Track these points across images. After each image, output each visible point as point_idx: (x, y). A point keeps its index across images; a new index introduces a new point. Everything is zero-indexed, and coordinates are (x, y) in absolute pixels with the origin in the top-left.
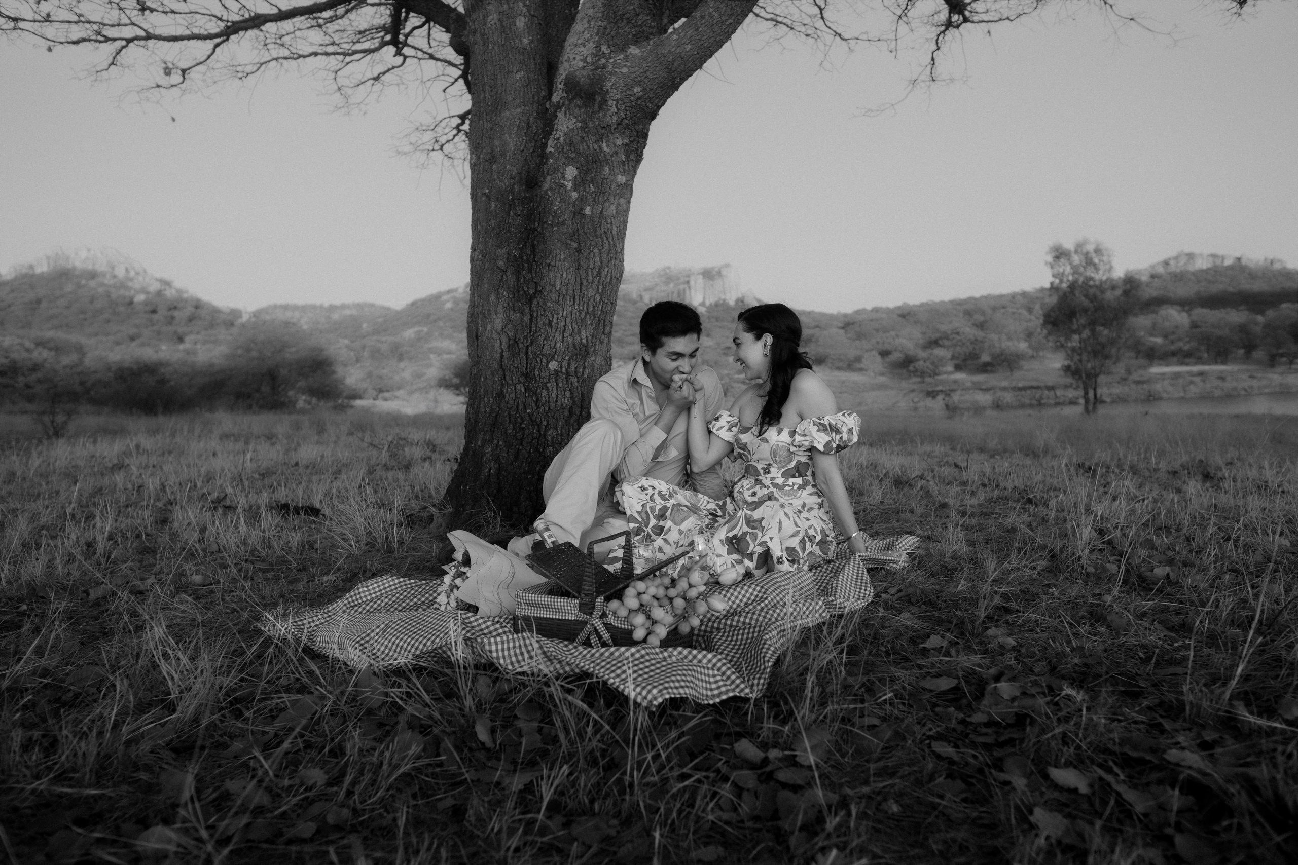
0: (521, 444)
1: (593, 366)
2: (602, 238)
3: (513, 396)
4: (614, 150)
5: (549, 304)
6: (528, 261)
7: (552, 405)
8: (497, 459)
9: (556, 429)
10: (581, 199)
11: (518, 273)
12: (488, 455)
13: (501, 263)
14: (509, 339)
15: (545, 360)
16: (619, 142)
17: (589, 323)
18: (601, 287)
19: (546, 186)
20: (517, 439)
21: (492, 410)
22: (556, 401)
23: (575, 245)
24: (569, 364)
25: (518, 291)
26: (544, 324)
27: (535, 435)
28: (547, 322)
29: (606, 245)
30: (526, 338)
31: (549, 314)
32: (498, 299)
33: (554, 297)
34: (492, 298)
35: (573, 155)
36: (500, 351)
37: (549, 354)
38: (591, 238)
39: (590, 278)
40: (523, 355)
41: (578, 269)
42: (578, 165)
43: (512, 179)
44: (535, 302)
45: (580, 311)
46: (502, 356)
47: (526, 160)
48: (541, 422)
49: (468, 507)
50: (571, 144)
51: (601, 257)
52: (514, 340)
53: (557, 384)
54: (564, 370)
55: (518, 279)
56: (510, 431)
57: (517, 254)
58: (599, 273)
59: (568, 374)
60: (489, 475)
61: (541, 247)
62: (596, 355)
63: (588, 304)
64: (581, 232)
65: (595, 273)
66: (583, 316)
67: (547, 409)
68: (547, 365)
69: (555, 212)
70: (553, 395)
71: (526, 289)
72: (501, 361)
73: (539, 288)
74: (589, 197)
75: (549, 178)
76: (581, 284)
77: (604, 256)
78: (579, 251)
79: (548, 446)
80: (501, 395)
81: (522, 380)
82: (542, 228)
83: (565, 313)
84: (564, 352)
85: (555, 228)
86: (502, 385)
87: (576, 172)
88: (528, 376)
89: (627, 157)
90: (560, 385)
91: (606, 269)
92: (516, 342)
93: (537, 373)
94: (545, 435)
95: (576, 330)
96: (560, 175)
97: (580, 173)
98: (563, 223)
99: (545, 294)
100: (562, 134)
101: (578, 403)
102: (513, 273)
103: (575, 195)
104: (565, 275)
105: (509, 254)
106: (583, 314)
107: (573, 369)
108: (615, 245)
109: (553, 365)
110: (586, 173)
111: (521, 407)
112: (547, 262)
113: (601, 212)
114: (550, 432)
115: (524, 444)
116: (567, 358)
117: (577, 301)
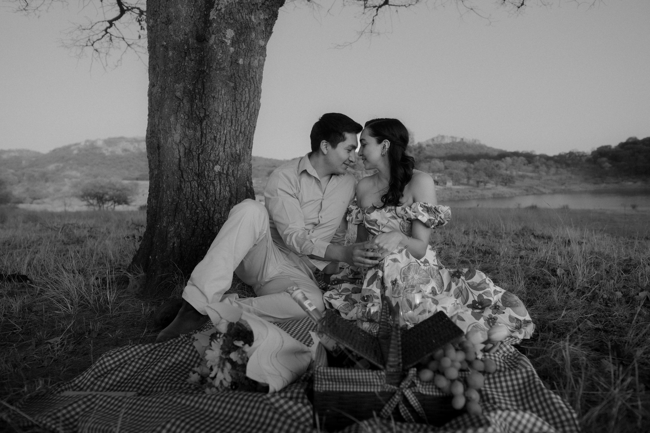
0: (196, 224)
1: (242, 170)
2: (250, 81)
3: (189, 189)
4: (258, 22)
5: (215, 125)
6: (199, 93)
7: (218, 196)
8: (179, 236)
9: (220, 213)
10: (237, 53)
11: (192, 101)
12: (172, 232)
13: (178, 94)
14: (185, 149)
15: (211, 165)
16: (262, 17)
17: (241, 139)
18: (249, 115)
19: (211, 42)
20: (193, 221)
21: (173, 200)
22: (220, 194)
23: (232, 85)
24: (228, 168)
25: (192, 114)
26: (211, 139)
27: (206, 218)
28: (213, 137)
29: (253, 86)
30: (198, 148)
31: (214, 132)
32: (177, 120)
33: (218, 120)
34: (172, 119)
35: (232, 21)
36: (179, 157)
37: (215, 160)
38: (244, 80)
39: (243, 108)
40: (196, 161)
41: (234, 101)
42: (235, 29)
43: (186, 35)
44: (204, 123)
45: (236, 131)
46: (180, 161)
47: (194, 23)
48: (210, 209)
49: (158, 272)
50: (231, 13)
51: (249, 94)
52: (189, 150)
53: (220, 182)
54: (225, 172)
55: (192, 106)
56: (188, 215)
57: (191, 88)
58: (248, 106)
59: (227, 174)
60: (173, 247)
61: (209, 84)
62: (244, 162)
63: (241, 126)
64: (236, 75)
65: (246, 105)
66: (237, 134)
67: (214, 199)
68: (213, 168)
69: (218, 61)
70: (218, 190)
71: (198, 113)
72: (180, 165)
73: (207, 113)
74: (242, 52)
75: (213, 36)
76: (237, 112)
77: (252, 93)
78: (235, 88)
79: (215, 225)
80: (180, 189)
81: (196, 178)
82: (209, 71)
83: (225, 131)
84: (225, 159)
85: (218, 72)
86: (181, 181)
87: (234, 34)
88: (200, 175)
89: (266, 28)
90: (223, 182)
91: (253, 103)
92: (190, 151)
93: (206, 173)
94: (213, 218)
95: (233, 144)
96: (222, 34)
97: (236, 34)
98: (223, 69)
99: (211, 117)
100: (223, 6)
101: (235, 195)
102: (188, 102)
103: (232, 49)
104: (225, 105)
105: (185, 88)
106: (238, 132)
107: (231, 171)
108: (258, 88)
109: (217, 168)
110: (240, 35)
111: (195, 198)
112: (213, 95)
113: (249, 64)
114: (217, 215)
115: (199, 224)
116: (227, 163)
117: (234, 123)
